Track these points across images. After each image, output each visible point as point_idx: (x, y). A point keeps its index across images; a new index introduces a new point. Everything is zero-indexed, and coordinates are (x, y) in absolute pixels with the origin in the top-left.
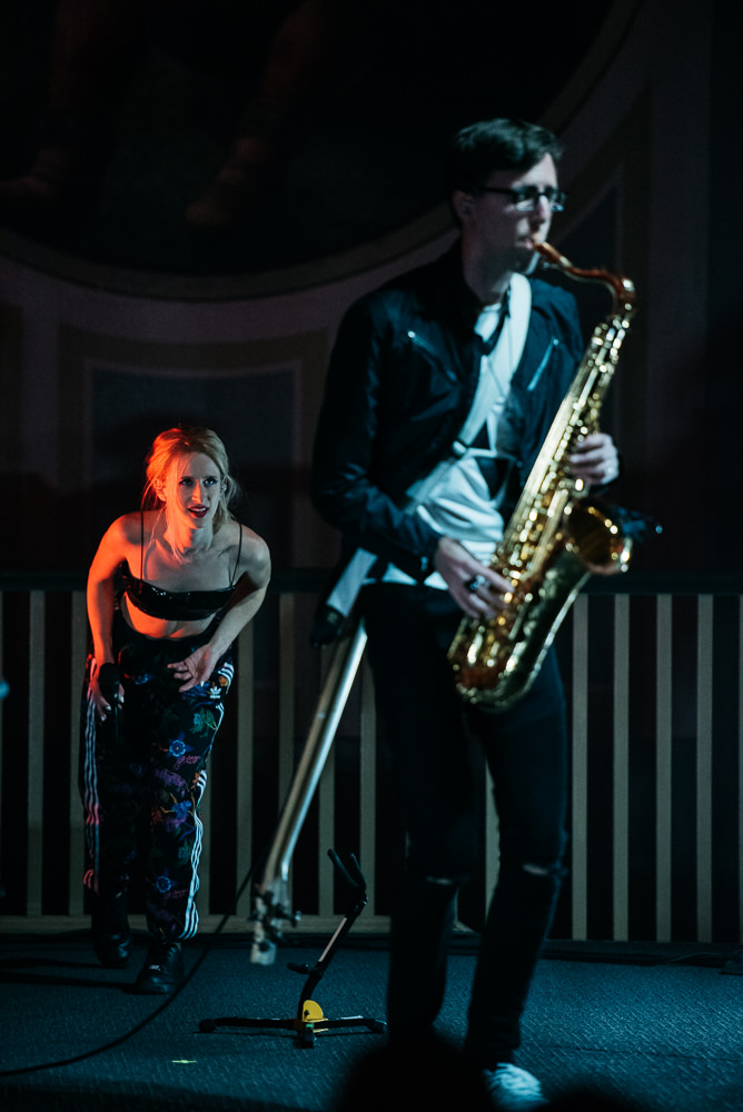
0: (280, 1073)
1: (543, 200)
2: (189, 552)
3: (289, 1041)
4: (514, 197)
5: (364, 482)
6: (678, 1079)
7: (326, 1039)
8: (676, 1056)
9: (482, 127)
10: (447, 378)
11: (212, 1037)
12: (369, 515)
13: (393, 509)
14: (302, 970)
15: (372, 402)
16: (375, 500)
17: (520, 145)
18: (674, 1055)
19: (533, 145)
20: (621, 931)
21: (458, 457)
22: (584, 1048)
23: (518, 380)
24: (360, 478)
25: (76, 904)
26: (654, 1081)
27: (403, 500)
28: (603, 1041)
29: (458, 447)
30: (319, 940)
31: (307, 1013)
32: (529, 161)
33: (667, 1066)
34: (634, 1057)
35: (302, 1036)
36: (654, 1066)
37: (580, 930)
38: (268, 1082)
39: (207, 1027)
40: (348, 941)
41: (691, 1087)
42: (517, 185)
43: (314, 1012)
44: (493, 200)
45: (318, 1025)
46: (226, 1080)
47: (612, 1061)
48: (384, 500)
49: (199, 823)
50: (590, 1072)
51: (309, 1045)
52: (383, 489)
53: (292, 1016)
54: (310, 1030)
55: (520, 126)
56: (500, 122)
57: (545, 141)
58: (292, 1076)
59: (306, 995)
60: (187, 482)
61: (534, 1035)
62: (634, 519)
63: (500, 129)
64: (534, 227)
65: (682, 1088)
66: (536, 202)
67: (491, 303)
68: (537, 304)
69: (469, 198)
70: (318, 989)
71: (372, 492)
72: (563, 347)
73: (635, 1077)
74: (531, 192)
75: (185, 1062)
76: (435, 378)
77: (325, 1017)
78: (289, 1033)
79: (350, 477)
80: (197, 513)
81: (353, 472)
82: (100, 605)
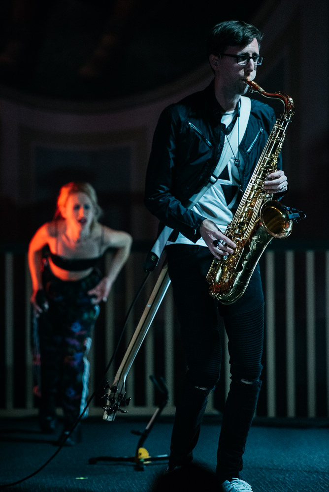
0: (127, 483)
1: (251, 60)
2: (79, 241)
3: (132, 468)
4: (238, 59)
5: (169, 194)
6: (319, 483)
7: (150, 467)
8: (318, 472)
9: (225, 24)
10: (207, 144)
11: (95, 466)
12: (170, 209)
13: (182, 207)
14: (137, 433)
15: (171, 156)
16: (174, 202)
17: (241, 34)
18: (317, 472)
19: (248, 34)
20: (291, 412)
21: (213, 183)
22: (274, 469)
23: (242, 147)
24: (167, 192)
25: (30, 403)
26: (307, 484)
27: (187, 203)
28: (283, 466)
29: (213, 178)
30: (146, 419)
31: (140, 454)
32: (246, 42)
33: (314, 477)
34: (298, 473)
35: (138, 465)
36: (307, 477)
37: (272, 412)
38: (122, 488)
39: (93, 461)
40: (160, 419)
41: (325, 487)
42: (239, 53)
43: (144, 453)
44: (228, 60)
45: (146, 460)
46: (102, 487)
47: (287, 475)
48: (177, 202)
49: (87, 363)
50: (277, 480)
51: (142, 469)
52: (177, 198)
53: (134, 455)
54: (142, 462)
55: (243, 25)
56: (234, 22)
57: (254, 33)
58: (134, 485)
59: (140, 445)
60: (77, 208)
61: (250, 463)
62: (294, 212)
63: (233, 25)
64: (247, 73)
65: (321, 488)
66: (248, 61)
67: (229, 109)
68: (253, 111)
69: (217, 58)
70: (146, 443)
71: (172, 199)
72: (265, 132)
73: (298, 482)
74: (246, 56)
75: (82, 478)
76: (201, 145)
77: (150, 455)
78: (133, 464)
79: (161, 191)
80: (82, 222)
81: (163, 189)
82: (36, 262)
